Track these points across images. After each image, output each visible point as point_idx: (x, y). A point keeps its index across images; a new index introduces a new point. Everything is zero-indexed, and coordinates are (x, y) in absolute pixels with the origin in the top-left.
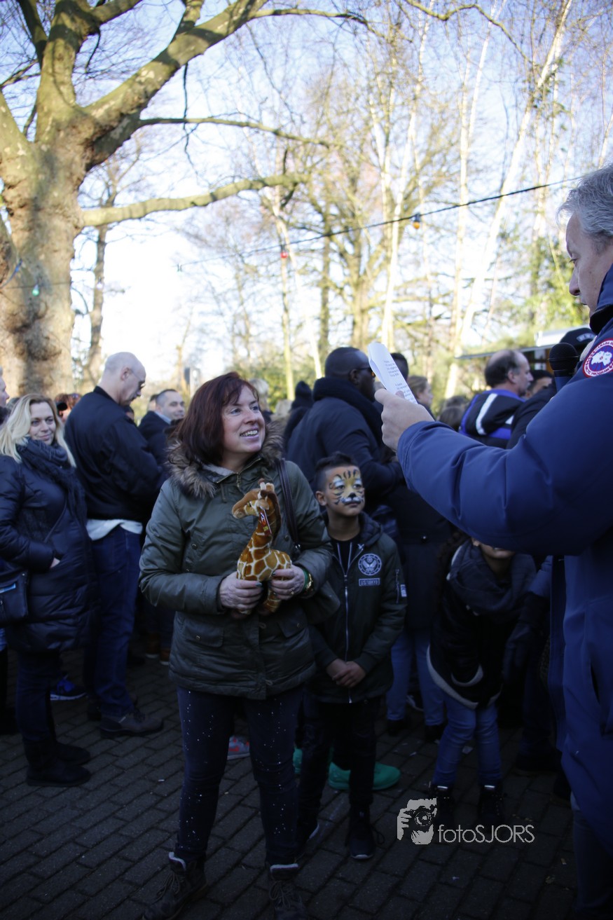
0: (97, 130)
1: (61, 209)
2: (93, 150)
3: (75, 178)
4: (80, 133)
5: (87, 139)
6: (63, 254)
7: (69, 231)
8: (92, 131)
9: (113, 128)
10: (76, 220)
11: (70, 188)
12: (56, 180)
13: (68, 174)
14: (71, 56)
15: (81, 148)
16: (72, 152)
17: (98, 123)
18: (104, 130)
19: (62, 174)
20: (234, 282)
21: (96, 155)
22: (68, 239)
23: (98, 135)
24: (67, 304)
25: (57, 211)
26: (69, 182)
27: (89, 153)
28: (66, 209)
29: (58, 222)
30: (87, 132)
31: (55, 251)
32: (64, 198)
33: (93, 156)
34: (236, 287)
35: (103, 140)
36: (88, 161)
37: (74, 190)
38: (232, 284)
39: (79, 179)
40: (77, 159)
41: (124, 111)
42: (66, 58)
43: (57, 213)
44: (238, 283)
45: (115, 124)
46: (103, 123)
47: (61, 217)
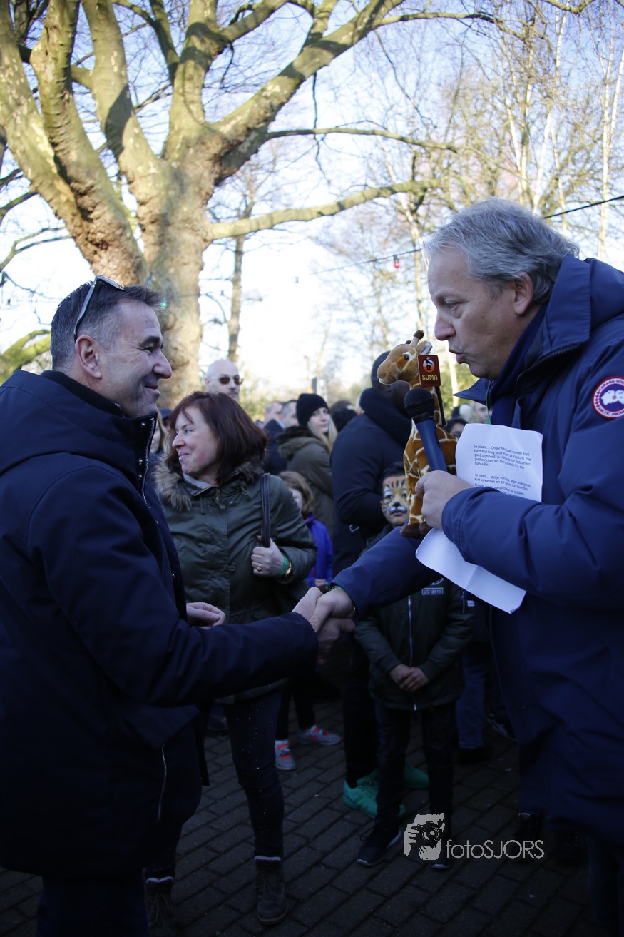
0: (225, 145)
1: (190, 223)
2: (221, 164)
3: (203, 193)
4: (208, 148)
5: (215, 155)
6: (192, 267)
7: (197, 244)
8: (220, 146)
9: (240, 143)
10: (204, 234)
11: (199, 202)
12: (185, 195)
13: (197, 189)
14: (200, 76)
15: (209, 164)
16: (201, 167)
17: (225, 139)
18: (232, 145)
19: (191, 189)
20: (371, 288)
21: (225, 169)
22: (197, 252)
23: (226, 150)
24: (195, 315)
25: (186, 225)
26: (198, 197)
27: (217, 168)
28: (195, 223)
29: (187, 236)
30: (215, 147)
31: (185, 264)
32: (193, 212)
33: (221, 171)
34: (372, 294)
35: (231, 154)
36: (217, 176)
37: (203, 204)
38: (369, 291)
39: (207, 194)
40: (206, 174)
41: (250, 126)
42: (196, 77)
43: (186, 228)
44: (375, 289)
45: (242, 139)
46: (231, 138)
47: (190, 231)
